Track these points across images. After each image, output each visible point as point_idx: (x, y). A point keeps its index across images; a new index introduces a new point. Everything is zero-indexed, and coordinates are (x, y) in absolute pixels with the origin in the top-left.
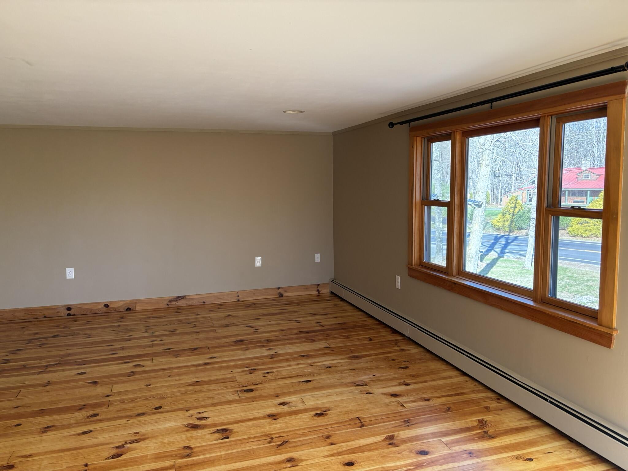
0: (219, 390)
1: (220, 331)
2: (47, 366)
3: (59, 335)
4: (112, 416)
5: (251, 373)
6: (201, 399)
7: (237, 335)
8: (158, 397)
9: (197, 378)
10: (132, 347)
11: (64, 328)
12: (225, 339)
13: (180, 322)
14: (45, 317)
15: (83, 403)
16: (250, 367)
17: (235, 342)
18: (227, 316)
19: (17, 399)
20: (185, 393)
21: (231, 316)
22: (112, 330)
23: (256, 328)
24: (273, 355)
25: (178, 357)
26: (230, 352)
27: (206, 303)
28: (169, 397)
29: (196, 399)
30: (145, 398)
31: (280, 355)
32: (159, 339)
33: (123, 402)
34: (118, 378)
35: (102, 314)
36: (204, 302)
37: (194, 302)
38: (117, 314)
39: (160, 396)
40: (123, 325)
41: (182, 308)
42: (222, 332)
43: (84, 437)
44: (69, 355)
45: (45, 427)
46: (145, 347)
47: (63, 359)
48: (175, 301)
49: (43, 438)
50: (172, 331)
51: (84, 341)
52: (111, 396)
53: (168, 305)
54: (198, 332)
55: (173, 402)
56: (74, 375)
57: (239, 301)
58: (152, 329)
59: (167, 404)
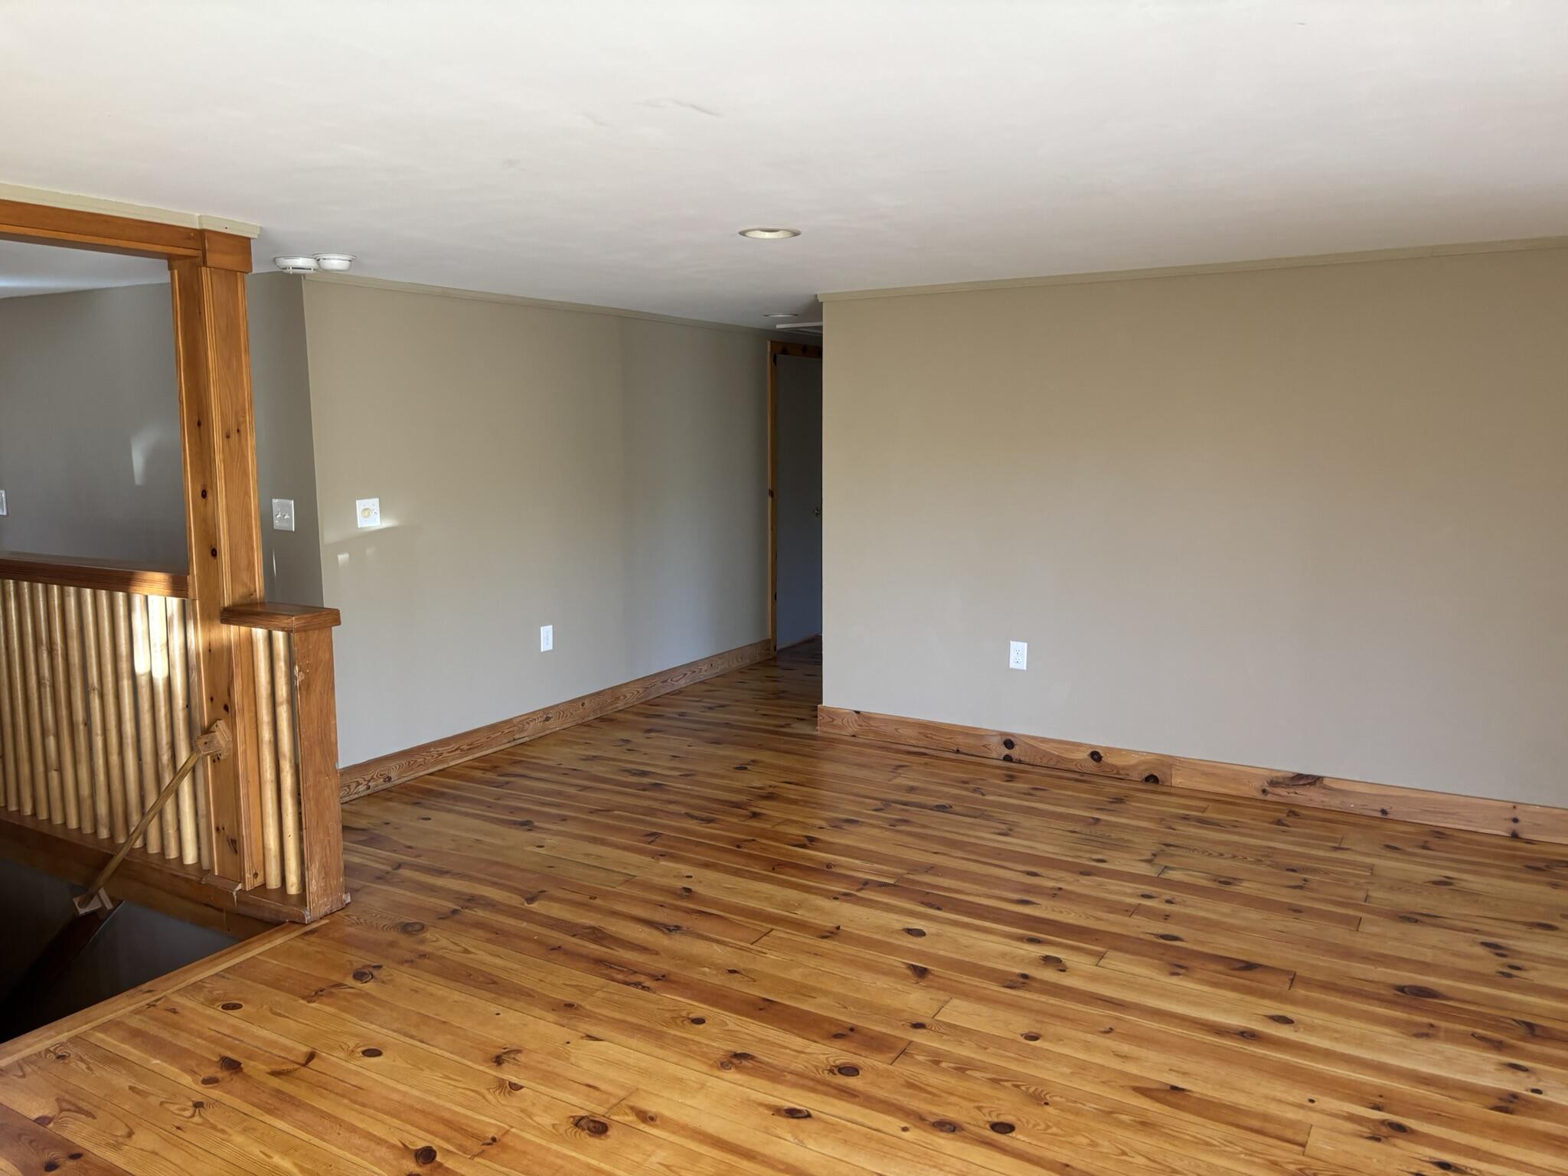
0: (1222, 1154)
1: (1375, 929)
2: (866, 884)
3: (951, 807)
4: (882, 1094)
5: (1378, 1140)
6: (1141, 1160)
7: (1424, 967)
8: (1027, 1089)
9: (1185, 1074)
10: (1081, 895)
11: (975, 790)
12: (1372, 967)
13: (1265, 856)
14: (958, 751)
15: (853, 1021)
16: (1389, 1112)
17: (1401, 989)
18: (1435, 883)
19: (749, 950)
20: (1109, 1114)
21: (1450, 884)
22: (1071, 829)
23: (1517, 962)
24: (1515, 1096)
25: (1178, 974)
26: (1355, 1023)
27: (1390, 816)
28: (1056, 1105)
29: (1124, 1153)
30: (994, 1076)
31: (1545, 1110)
32: (1169, 894)
33: (936, 1060)
34: (976, 981)
35: (1080, 777)
36: (1384, 812)
37: (1351, 804)
38: (1116, 787)
39: (1036, 1090)
40: (1108, 824)
41: (1304, 812)
42: (1380, 936)
43: (784, 1125)
44: (930, 869)
45: (738, 1052)
46: (1113, 907)
47: (910, 876)
48: (1288, 786)
49: (712, 1082)
50: (1220, 882)
51: (990, 840)
52: (924, 1031)
53: (1264, 791)
54: (1297, 910)
55: (1054, 1130)
56: (897, 932)
57: (1515, 836)
58: (1173, 855)
59: (1035, 1125)
